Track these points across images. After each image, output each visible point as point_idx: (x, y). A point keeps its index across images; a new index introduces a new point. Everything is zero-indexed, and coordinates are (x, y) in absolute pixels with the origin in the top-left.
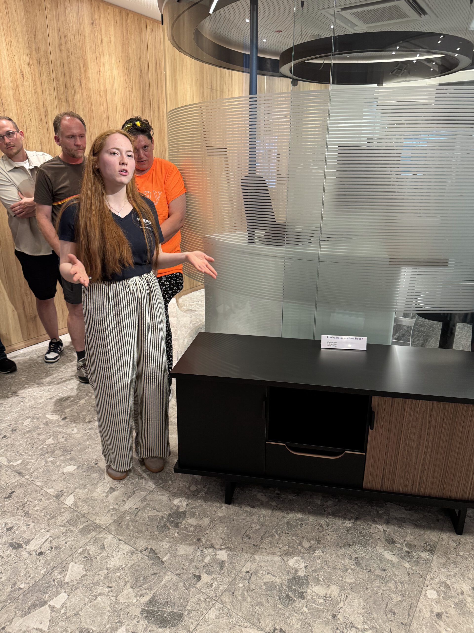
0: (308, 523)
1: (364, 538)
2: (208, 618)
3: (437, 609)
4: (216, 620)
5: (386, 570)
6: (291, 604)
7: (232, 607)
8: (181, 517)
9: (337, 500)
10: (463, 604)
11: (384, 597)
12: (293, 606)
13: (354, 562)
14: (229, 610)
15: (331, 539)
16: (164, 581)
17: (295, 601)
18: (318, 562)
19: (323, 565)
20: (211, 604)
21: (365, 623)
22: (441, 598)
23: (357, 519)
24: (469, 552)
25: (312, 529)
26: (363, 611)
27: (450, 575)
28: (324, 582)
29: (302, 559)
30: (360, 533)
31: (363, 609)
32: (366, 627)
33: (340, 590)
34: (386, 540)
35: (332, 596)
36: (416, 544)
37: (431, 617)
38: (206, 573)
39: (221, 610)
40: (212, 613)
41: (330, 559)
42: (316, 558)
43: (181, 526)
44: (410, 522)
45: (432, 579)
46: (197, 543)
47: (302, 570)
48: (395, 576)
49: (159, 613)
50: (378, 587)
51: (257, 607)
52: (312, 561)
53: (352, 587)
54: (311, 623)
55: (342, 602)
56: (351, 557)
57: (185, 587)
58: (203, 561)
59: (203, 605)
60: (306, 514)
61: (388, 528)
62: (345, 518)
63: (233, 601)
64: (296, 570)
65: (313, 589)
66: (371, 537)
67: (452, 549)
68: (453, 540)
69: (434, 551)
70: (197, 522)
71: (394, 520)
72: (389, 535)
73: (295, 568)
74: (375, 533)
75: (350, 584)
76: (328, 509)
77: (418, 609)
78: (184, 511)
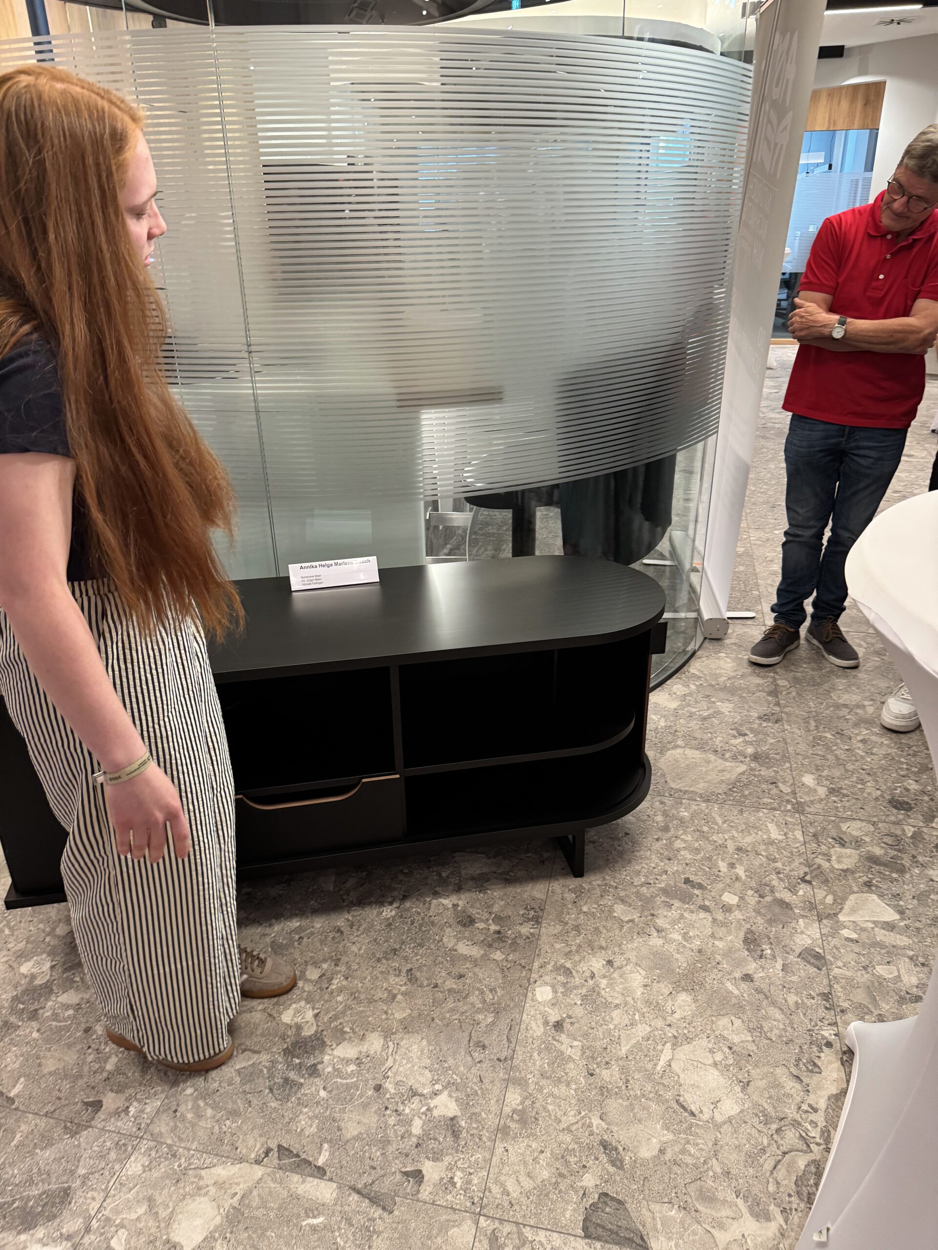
0: (312, 933)
1: (420, 929)
2: (126, 1176)
3: (554, 1017)
4: (144, 1175)
5: (464, 976)
6: (296, 1093)
7: (176, 1139)
8: (40, 995)
9: (364, 874)
10: (595, 994)
11: (463, 1025)
12: (299, 1095)
13: (405, 980)
14: (169, 1147)
15: (360, 949)
16: (18, 1136)
17: (302, 1084)
18: (339, 999)
19: (349, 1002)
20: (130, 1148)
21: (434, 1082)
22: (559, 994)
23: (405, 898)
24: (597, 903)
25: (322, 942)
26: (429, 1061)
27: (570, 952)
28: (354, 1032)
29: (308, 1003)
30: (412, 923)
31: (429, 1058)
32: (437, 1087)
33: (385, 1037)
34: (458, 922)
35: (372, 1053)
36: (510, 914)
37: (545, 1033)
38: (112, 1090)
39: (153, 1153)
40: (134, 1165)
41: (362, 987)
42: (335, 994)
43: (43, 1014)
44: (497, 879)
45: (541, 967)
46: (85, 1038)
47: (309, 1024)
48: (480, 981)
49: (15, 1205)
50: (452, 1010)
51: (228, 1122)
52: (327, 1001)
53: (407, 1027)
54: (337, 1115)
55: (390, 1058)
56: (400, 971)
57: (67, 1134)
58: (103, 1069)
59: (113, 1155)
60: (307, 917)
61: (460, 899)
62: (381, 903)
63: (176, 1127)
64: (299, 1027)
65: (335, 1053)
66: (433, 923)
67: (570, 906)
68: (569, 890)
69: (542, 917)
70: (80, 996)
71: (470, 883)
72: (464, 912)
73: (296, 1024)
74: (438, 914)
75: (401, 1021)
76: (348, 895)
77: (523, 1026)
78: (48, 981)
